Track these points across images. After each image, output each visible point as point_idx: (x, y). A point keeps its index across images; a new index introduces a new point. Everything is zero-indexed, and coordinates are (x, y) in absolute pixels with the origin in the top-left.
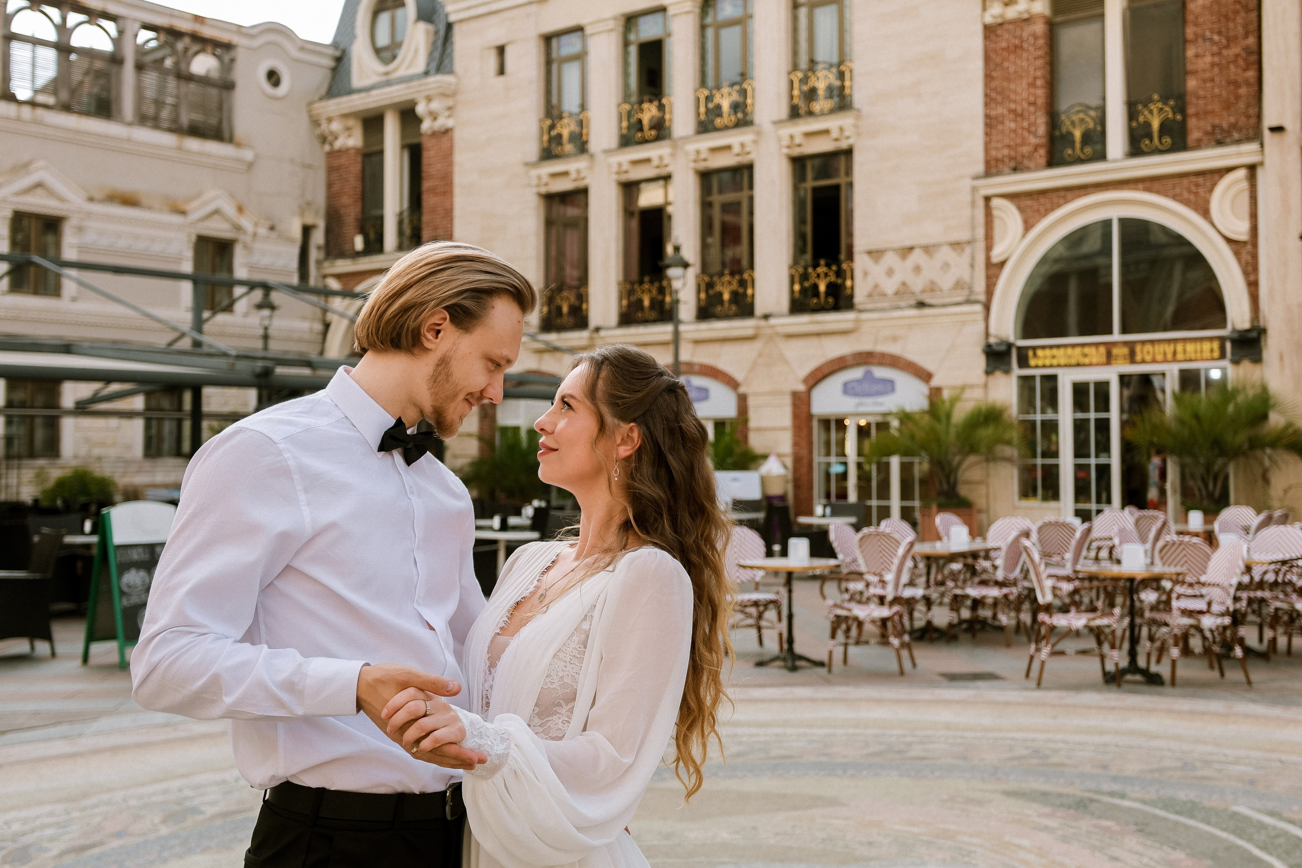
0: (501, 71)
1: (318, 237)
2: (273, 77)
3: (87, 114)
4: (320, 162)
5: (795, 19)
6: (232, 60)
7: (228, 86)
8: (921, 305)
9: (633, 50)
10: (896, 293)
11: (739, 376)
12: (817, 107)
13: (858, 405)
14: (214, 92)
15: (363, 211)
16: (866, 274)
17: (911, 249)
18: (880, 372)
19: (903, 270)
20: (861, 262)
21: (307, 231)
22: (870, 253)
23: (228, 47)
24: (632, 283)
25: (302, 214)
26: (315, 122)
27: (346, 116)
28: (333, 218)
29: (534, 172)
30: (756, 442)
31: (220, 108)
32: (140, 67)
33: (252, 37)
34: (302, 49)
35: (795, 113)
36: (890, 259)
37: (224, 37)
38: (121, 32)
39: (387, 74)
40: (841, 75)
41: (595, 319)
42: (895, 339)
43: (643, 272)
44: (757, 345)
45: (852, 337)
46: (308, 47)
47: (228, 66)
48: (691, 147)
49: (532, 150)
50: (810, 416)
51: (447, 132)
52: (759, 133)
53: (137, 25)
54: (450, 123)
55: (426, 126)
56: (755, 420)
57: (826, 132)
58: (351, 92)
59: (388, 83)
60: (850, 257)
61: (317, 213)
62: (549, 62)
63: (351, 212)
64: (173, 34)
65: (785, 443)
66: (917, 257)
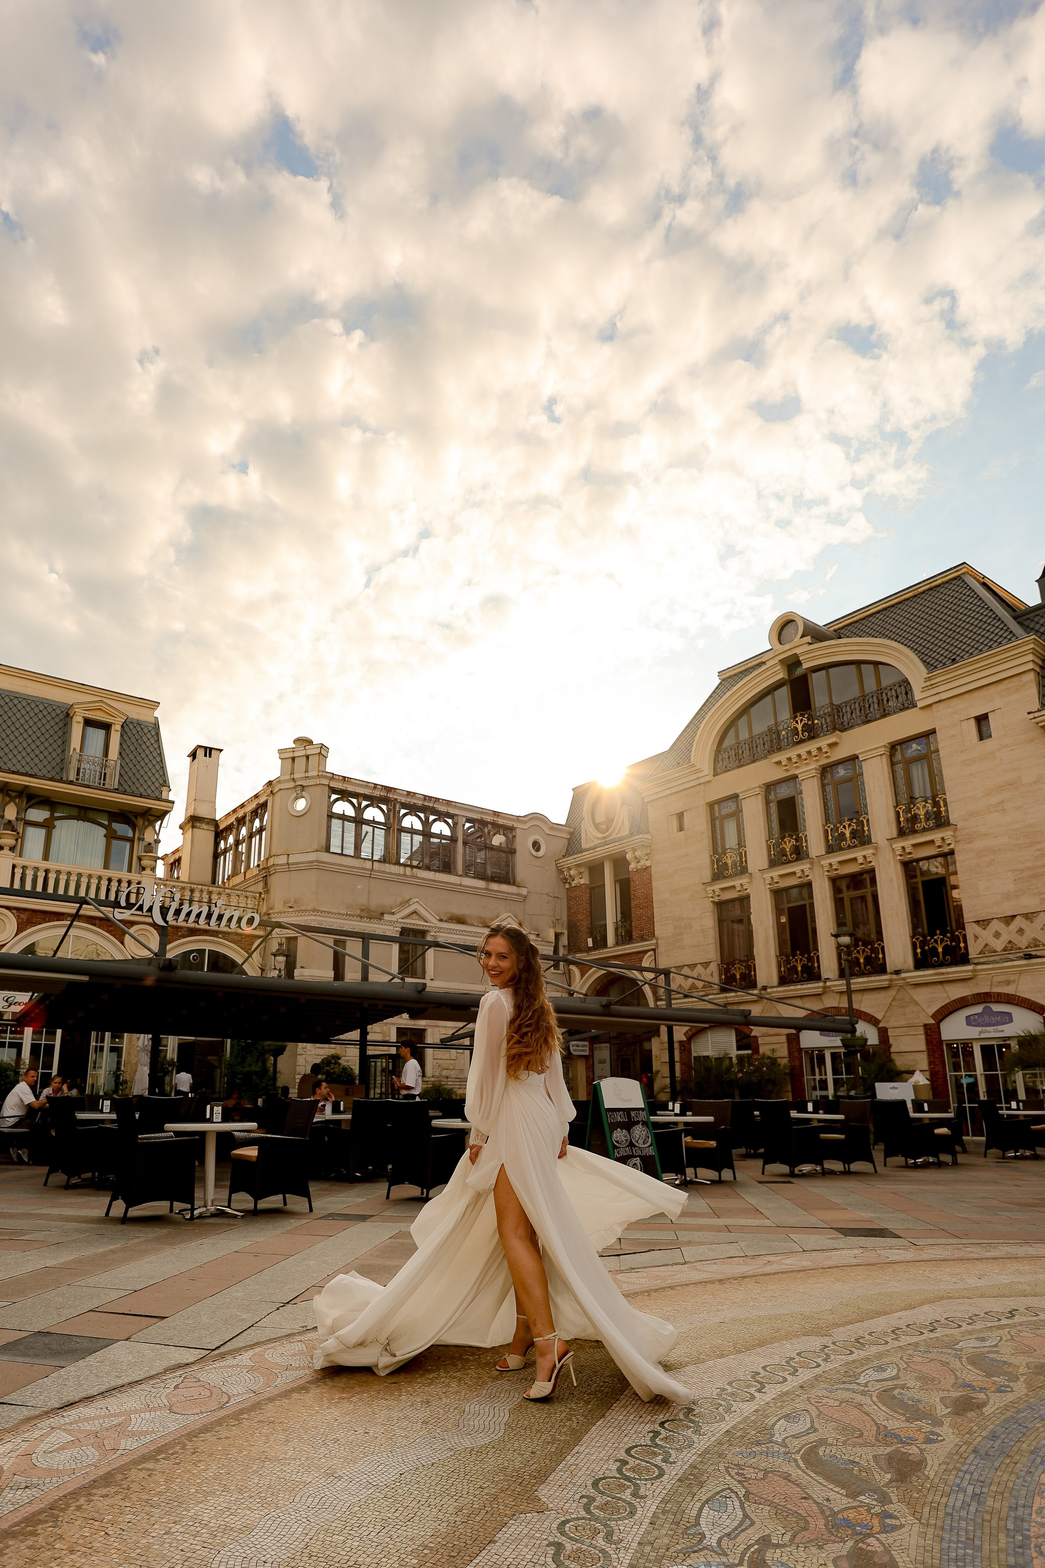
0: (681, 828)
1: (564, 941)
2: (536, 846)
3: (439, 871)
4: (563, 895)
5: (893, 772)
6: (514, 837)
7: (513, 852)
8: (1028, 956)
9: (774, 807)
10: (1004, 950)
11: (879, 1016)
12: (918, 826)
13: (980, 1033)
14: (504, 855)
15: (591, 923)
16: (976, 937)
17: (1015, 916)
18: (996, 1008)
19: (1008, 933)
20: (971, 930)
21: (557, 936)
22: (977, 922)
23: (512, 829)
24: (787, 957)
25: (554, 927)
26: (560, 871)
27: (578, 866)
28: (572, 928)
29: (709, 889)
30: (900, 1062)
31: (507, 865)
32: (465, 843)
33: (525, 822)
34: (552, 828)
35: (902, 833)
36: (995, 926)
37: (510, 823)
38: (455, 824)
39: (604, 838)
40: (936, 804)
41: (761, 981)
42: (1008, 983)
43: (794, 948)
44: (892, 993)
45: (971, 983)
46: (556, 827)
47: (511, 840)
48: (825, 862)
49: (707, 875)
50: (941, 1042)
51: (647, 869)
52: (876, 848)
53: (464, 819)
54: (648, 863)
55: (632, 866)
56: (896, 1045)
57: (932, 842)
58: (582, 851)
59: (606, 844)
60: (961, 926)
61: (563, 925)
62: (713, 820)
63: (584, 924)
64: (483, 823)
65: (923, 1061)
66: (1018, 922)
